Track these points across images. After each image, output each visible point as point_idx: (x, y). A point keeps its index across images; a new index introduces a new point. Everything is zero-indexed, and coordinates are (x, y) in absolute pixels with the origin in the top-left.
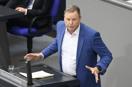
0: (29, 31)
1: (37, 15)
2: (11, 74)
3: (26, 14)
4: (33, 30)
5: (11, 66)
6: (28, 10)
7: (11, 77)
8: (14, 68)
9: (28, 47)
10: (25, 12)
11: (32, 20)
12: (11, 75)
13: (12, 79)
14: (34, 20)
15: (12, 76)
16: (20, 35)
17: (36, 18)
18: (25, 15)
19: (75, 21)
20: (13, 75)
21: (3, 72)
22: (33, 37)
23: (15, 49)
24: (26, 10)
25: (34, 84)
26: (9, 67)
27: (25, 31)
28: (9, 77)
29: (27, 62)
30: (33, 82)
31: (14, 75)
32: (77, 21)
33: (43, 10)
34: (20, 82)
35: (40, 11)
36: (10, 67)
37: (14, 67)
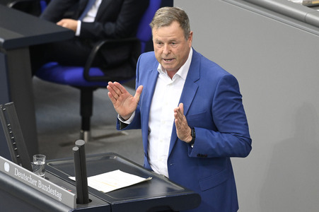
0: (85, 75)
1: (104, 35)
2: (39, 176)
3: (78, 33)
4: (95, 72)
5: (38, 157)
6: (83, 24)
7: (37, 184)
8: (46, 163)
9: (82, 113)
10: (76, 28)
11: (92, 48)
12: (37, 179)
13: (41, 186)
14: (98, 48)
15: (40, 179)
16: (63, 82)
17: (103, 43)
18: (77, 37)
19: (176, 46)
20: (43, 179)
21: (20, 170)
22: (95, 89)
23: (49, 116)
24: (79, 23)
25: (91, 201)
26: (35, 158)
27: (75, 73)
28: (33, 182)
29: (76, 149)
30: (90, 196)
31: (46, 178)
32: (179, 46)
33: (119, 23)
34: (59, 196)
35: (111, 27)
36: (37, 160)
37: (46, 159)
